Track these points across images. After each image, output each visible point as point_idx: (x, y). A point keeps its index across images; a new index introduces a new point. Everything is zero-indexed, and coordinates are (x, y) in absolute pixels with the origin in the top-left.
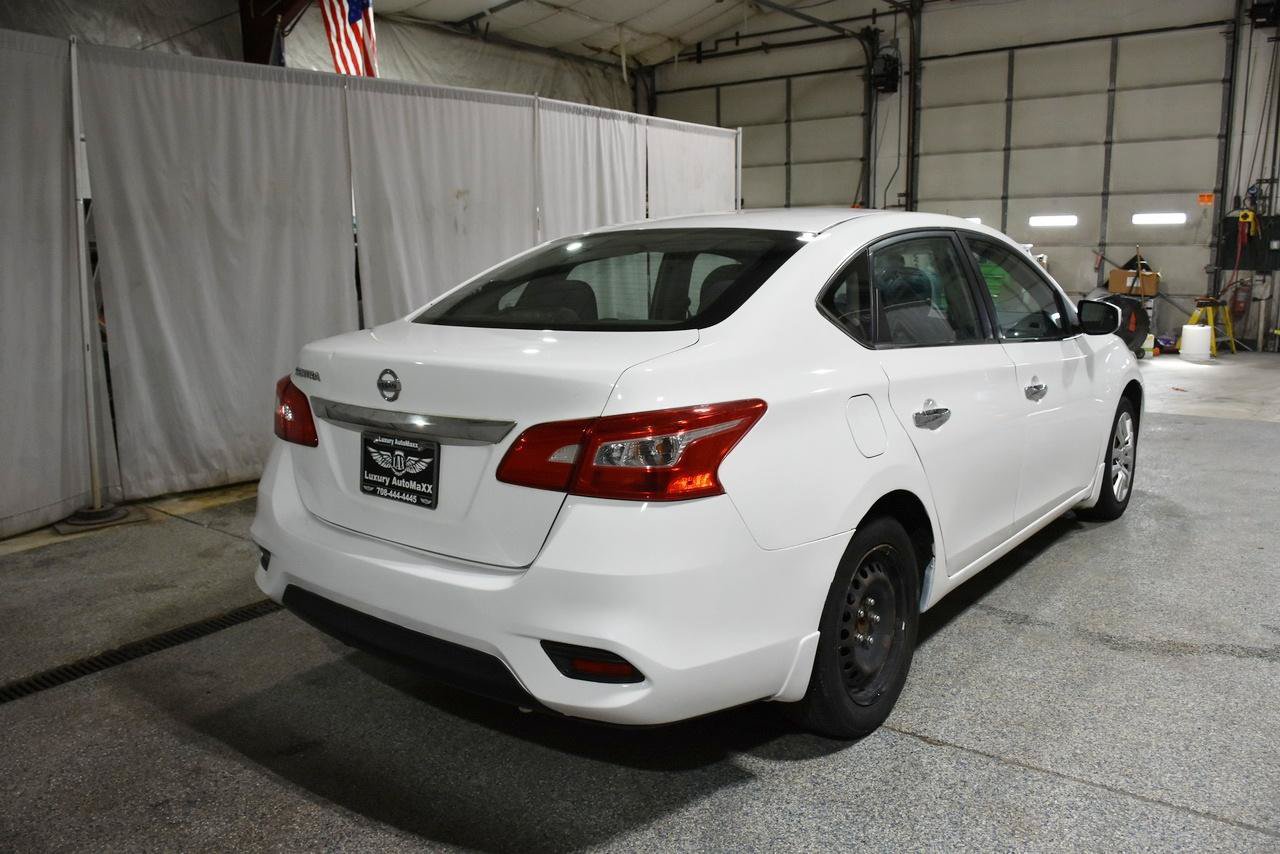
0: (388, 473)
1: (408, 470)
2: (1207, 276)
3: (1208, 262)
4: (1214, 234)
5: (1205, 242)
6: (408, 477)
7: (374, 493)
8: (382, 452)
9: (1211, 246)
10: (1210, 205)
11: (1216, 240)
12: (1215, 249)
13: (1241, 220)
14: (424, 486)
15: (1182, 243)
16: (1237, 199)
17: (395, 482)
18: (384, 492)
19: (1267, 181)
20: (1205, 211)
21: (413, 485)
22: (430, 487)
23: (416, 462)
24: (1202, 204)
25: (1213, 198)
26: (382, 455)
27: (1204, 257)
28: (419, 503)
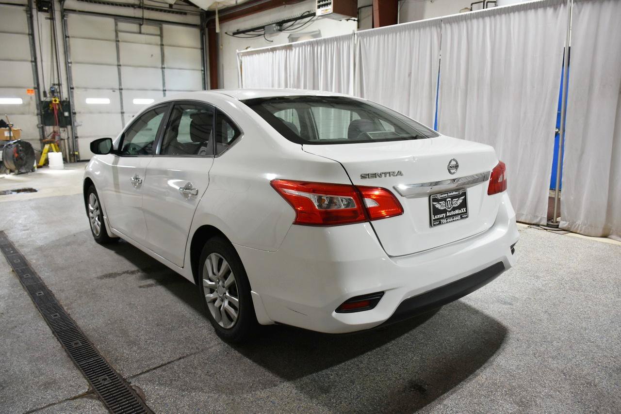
0: (445, 211)
1: (453, 206)
2: (38, 129)
3: (37, 123)
4: (38, 109)
5: (34, 113)
6: (454, 209)
7: (440, 223)
8: (440, 202)
9: (38, 115)
10: (33, 95)
11: (39, 111)
12: (40, 116)
13: (54, 102)
14: (462, 210)
15: (23, 114)
16: (45, 93)
17: (448, 214)
18: (445, 221)
19: (57, 85)
20: (31, 98)
21: (457, 212)
22: (465, 209)
23: (457, 200)
24: (29, 94)
25: (34, 92)
26: (440, 204)
27: (35, 120)
28: (462, 218)
